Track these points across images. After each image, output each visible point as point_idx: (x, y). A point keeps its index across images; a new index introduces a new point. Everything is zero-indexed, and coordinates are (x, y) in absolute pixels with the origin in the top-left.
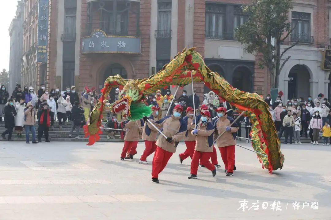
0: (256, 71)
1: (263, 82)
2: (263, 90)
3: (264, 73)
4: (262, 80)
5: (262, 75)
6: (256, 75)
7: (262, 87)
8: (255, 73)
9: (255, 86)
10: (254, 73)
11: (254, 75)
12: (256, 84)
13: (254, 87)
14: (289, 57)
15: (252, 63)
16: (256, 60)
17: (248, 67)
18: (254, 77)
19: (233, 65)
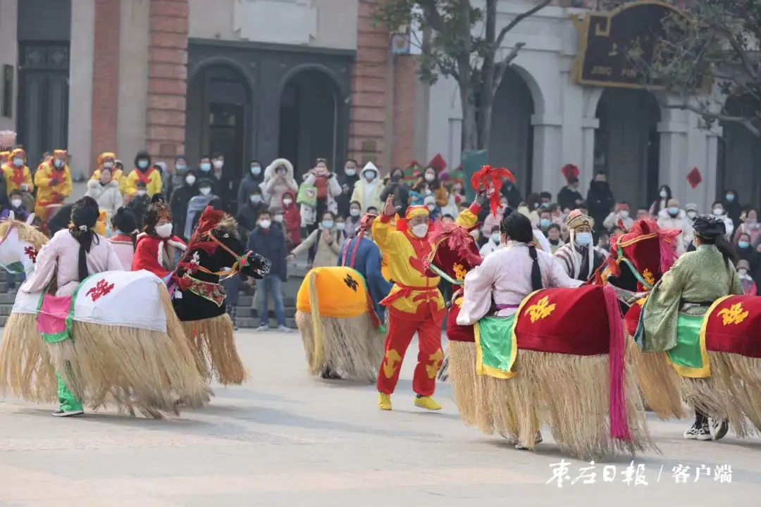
0: (359, 85)
1: (380, 123)
2: (380, 152)
3: (382, 93)
4: (378, 116)
5: (379, 101)
6: (358, 99)
7: (378, 141)
8: (355, 92)
9: (353, 136)
10: (350, 92)
11: (350, 101)
12: (358, 129)
13: (351, 140)
14: (519, 46)
15: (345, 58)
16: (359, 47)
17: (332, 72)
18: (351, 106)
19: (283, 65)
